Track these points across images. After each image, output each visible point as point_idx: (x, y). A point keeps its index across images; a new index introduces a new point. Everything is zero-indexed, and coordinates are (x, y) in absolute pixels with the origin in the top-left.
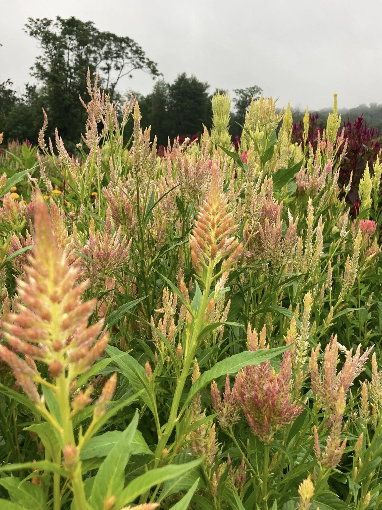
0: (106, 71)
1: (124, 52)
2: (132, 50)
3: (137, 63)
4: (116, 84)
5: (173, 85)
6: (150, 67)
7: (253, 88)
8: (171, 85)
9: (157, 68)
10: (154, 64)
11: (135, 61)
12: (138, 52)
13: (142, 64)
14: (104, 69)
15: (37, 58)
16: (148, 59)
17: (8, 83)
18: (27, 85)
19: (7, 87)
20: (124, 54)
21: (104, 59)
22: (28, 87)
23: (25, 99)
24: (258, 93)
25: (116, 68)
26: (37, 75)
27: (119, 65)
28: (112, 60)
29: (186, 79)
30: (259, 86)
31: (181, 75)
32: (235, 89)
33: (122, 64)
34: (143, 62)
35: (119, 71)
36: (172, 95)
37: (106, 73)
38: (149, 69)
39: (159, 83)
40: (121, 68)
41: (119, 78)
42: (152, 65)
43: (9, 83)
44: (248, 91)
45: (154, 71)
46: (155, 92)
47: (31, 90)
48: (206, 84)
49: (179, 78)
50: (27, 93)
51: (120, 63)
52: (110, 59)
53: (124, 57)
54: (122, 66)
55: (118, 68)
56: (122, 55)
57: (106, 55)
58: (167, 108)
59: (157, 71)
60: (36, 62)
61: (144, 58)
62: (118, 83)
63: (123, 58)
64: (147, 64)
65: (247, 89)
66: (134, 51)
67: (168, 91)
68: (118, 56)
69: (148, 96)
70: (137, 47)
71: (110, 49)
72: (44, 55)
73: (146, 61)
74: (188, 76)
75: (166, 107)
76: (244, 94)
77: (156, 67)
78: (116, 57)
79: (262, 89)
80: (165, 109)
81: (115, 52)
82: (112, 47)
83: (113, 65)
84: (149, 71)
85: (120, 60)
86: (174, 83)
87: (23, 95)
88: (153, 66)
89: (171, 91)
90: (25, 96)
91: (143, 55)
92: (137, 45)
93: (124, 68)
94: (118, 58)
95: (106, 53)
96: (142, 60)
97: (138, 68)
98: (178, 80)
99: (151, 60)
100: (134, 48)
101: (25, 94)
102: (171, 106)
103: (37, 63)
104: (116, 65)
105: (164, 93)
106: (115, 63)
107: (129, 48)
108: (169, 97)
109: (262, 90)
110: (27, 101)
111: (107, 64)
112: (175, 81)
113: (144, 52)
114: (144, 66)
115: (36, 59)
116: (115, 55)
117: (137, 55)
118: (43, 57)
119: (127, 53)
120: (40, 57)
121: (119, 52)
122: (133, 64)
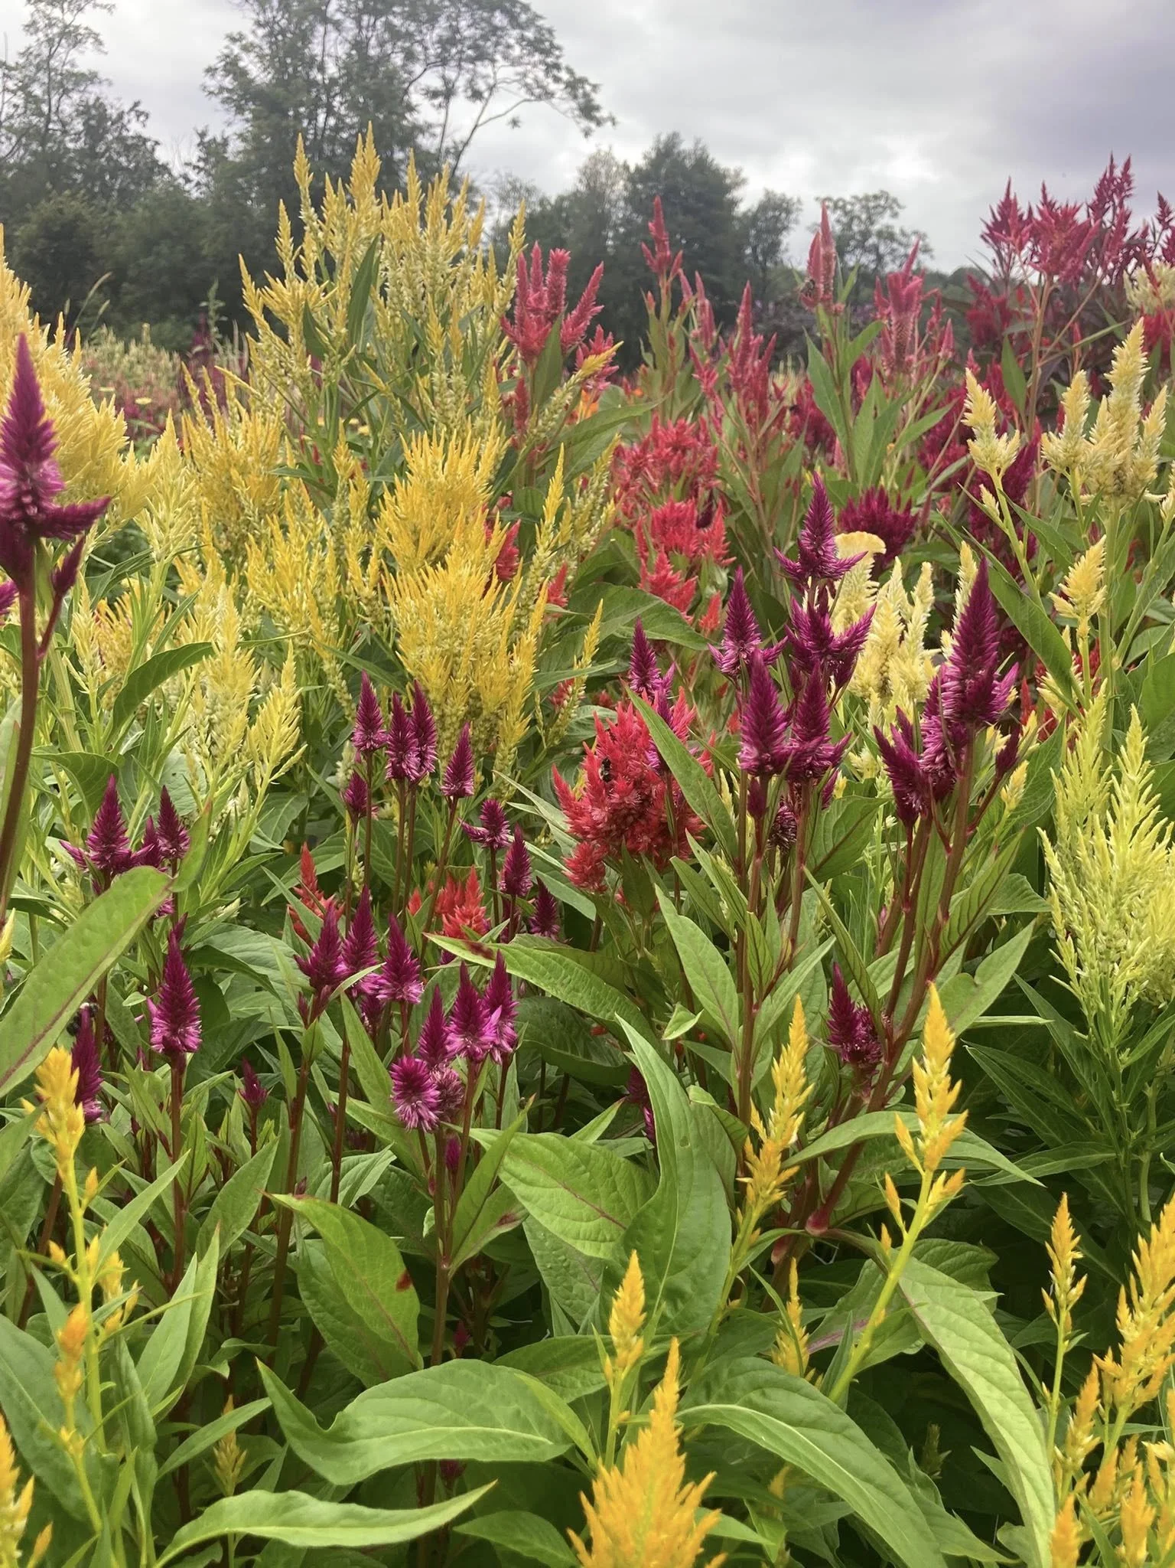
0: (440, 99)
1: (497, 44)
2: (523, 38)
3: (536, 81)
4: (466, 144)
5: (638, 170)
6: (575, 97)
7: (876, 197)
8: (632, 169)
9: (598, 99)
10: (588, 88)
11: (531, 75)
12: (542, 45)
13: (552, 86)
14: (435, 94)
15: (233, 40)
16: (570, 71)
17: (133, 114)
18: (202, 135)
19: (134, 128)
20: (500, 48)
21: (435, 64)
22: (206, 139)
23: (193, 175)
24: (888, 212)
25: (470, 93)
26: (226, 95)
27: (481, 86)
28: (459, 67)
29: (679, 154)
30: (892, 195)
31: (663, 138)
32: (823, 196)
33: (491, 82)
34: (557, 80)
35: (479, 104)
36: (633, 199)
37: (440, 106)
38: (573, 104)
39: (595, 160)
40: (486, 95)
41: (476, 126)
42: (581, 91)
43: (139, 114)
44: (857, 207)
45: (588, 110)
46: (582, 188)
47: (213, 150)
48: (737, 174)
49: (658, 151)
50: (200, 159)
51: (485, 77)
52: (453, 63)
53: (498, 57)
54: (491, 89)
55: (476, 95)
56: (491, 50)
57: (444, 49)
58: (613, 239)
59: (597, 108)
60: (226, 51)
61: (557, 67)
62: (472, 142)
63: (493, 61)
64: (568, 85)
65: (856, 197)
66: (530, 43)
67: (620, 185)
68: (481, 56)
69: (561, 199)
70: (539, 29)
71: (457, 30)
72: (254, 32)
73: (564, 75)
74: (686, 145)
75: (611, 234)
76: (846, 213)
77: (593, 95)
78: (472, 60)
79: (901, 202)
80: (606, 238)
81: (468, 43)
82: (463, 24)
83: (461, 84)
84: (572, 110)
85: (483, 68)
86: (642, 163)
87: (187, 164)
88: (586, 95)
89: (629, 186)
90: (195, 167)
91: (558, 57)
92: (540, 23)
93: (495, 94)
94: (478, 63)
95: (445, 43)
96: (555, 72)
97: (539, 98)
98: (653, 155)
99: (579, 74)
100: (530, 34)
101: (194, 161)
102: (628, 234)
103: (227, 56)
104: (471, 83)
105: (608, 191)
106: (468, 76)
107: (516, 33)
108: (622, 204)
109: (899, 206)
110: (198, 184)
111: (443, 77)
112: (645, 157)
113: (558, 48)
114: (558, 95)
115: (227, 42)
116: (470, 52)
117: (537, 57)
118: (251, 38)
119: (509, 46)
120: (241, 37)
121: (481, 43)
122: (526, 85)
